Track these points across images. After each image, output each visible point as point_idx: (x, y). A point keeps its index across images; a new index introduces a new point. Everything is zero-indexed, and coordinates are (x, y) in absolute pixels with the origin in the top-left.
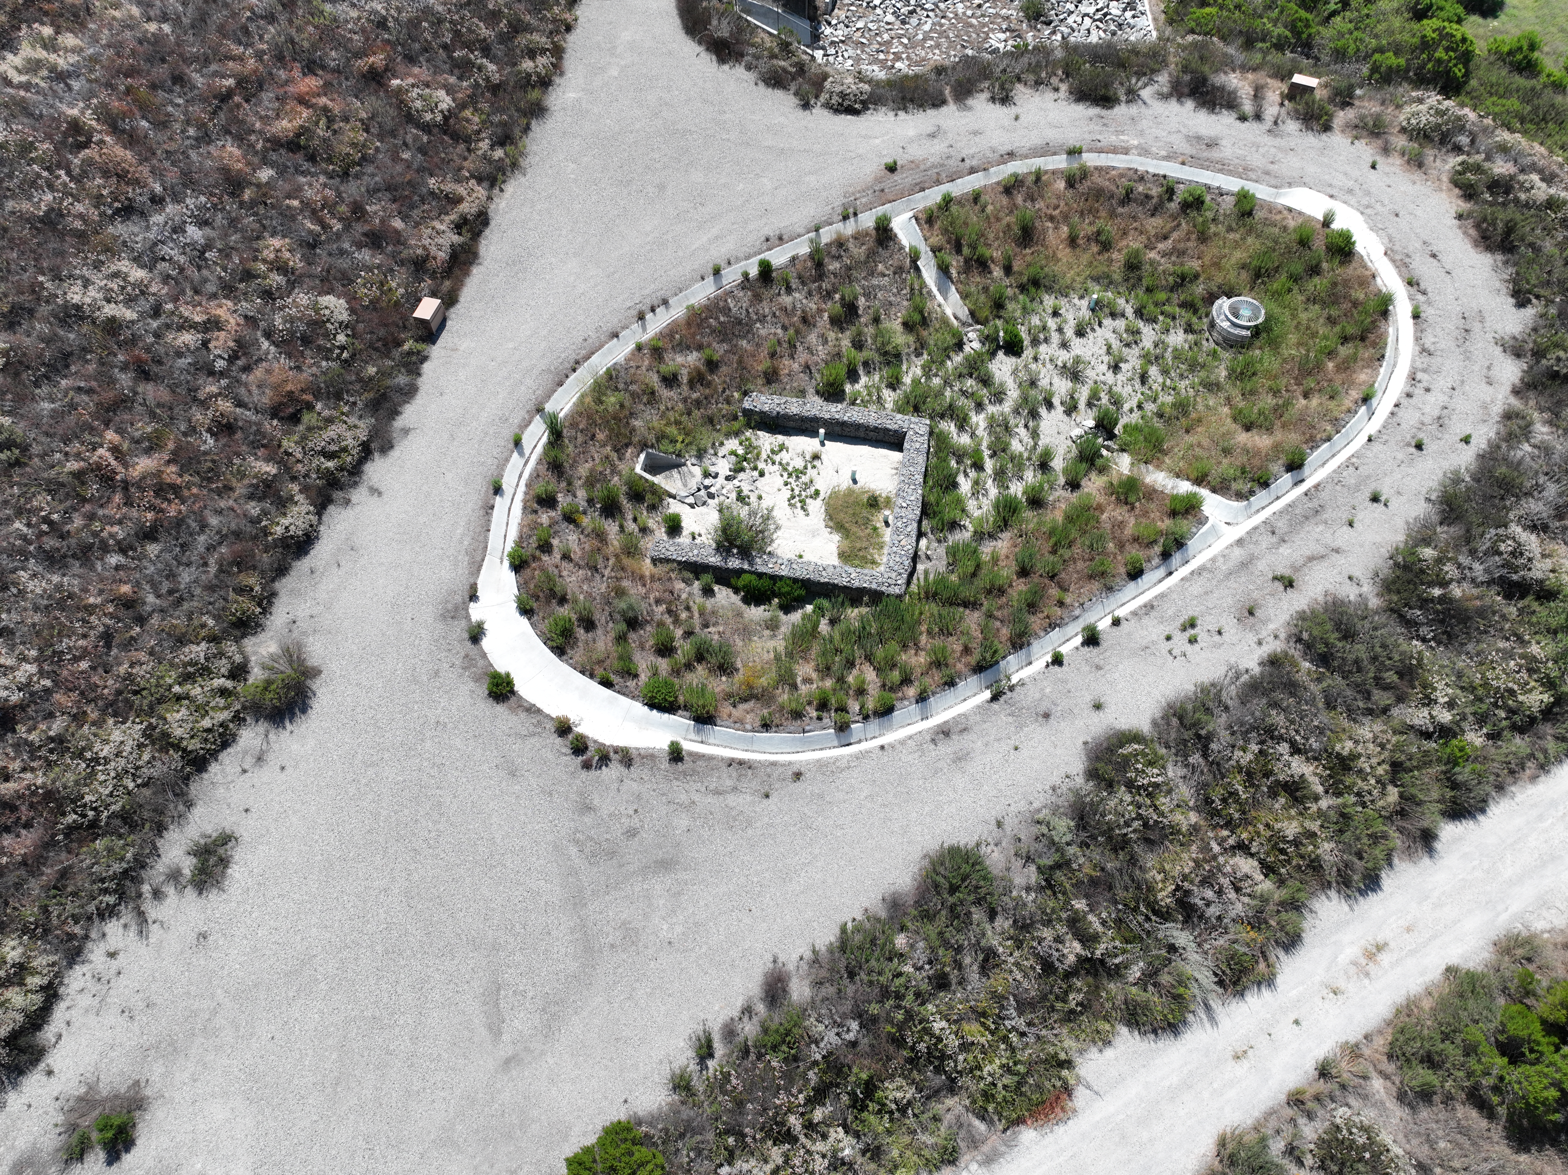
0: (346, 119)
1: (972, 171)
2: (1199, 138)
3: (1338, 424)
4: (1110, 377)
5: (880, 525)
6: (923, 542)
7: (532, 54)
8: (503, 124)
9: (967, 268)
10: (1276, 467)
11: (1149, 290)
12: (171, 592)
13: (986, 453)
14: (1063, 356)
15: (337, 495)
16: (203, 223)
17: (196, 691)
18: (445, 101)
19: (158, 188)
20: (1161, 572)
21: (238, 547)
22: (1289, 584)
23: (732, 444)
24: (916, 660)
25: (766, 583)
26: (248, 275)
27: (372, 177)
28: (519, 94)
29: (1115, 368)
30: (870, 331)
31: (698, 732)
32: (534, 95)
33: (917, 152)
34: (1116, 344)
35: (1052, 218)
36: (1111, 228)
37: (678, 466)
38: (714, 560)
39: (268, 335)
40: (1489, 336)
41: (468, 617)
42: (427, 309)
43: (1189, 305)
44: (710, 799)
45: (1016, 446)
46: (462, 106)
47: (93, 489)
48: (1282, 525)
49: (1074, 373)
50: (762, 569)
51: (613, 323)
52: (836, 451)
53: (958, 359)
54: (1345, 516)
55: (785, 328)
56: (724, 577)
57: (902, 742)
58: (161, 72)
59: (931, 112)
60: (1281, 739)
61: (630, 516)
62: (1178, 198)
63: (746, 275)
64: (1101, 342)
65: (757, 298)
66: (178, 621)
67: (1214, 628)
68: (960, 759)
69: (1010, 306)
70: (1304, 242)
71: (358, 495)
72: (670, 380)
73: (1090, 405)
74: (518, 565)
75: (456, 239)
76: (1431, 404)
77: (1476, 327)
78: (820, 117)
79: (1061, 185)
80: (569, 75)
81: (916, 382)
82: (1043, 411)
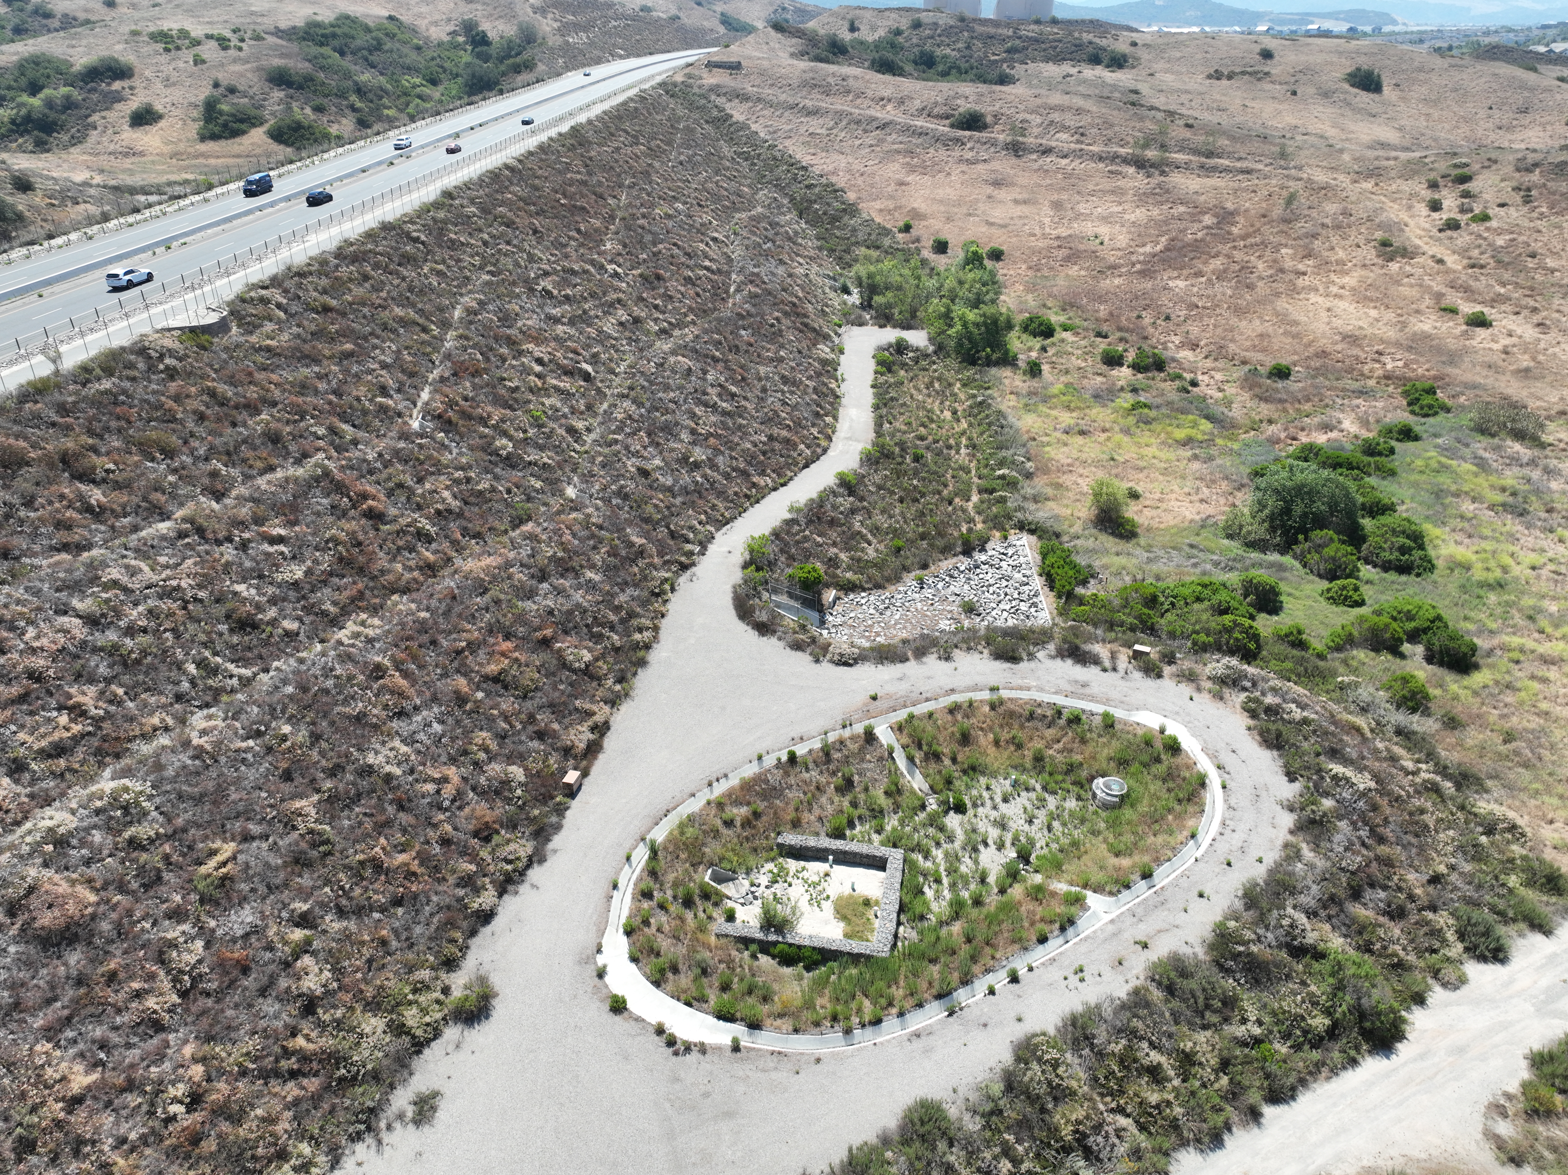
0: (527, 666)
1: (927, 700)
2: (1076, 682)
3: (1175, 850)
4: (1026, 827)
5: (872, 917)
6: (901, 929)
7: (640, 630)
8: (622, 670)
9: (927, 758)
10: (1136, 877)
11: (1051, 774)
12: (407, 939)
13: (944, 874)
14: (994, 814)
15: (511, 888)
16: (441, 722)
17: (422, 999)
18: (587, 656)
19: (418, 702)
20: (1061, 940)
21: (450, 914)
22: (1145, 946)
23: (770, 866)
24: (898, 993)
25: (793, 950)
26: (465, 753)
27: (540, 699)
28: (631, 653)
29: (1030, 822)
30: (862, 797)
31: (751, 1035)
32: (641, 654)
33: (890, 689)
34: (1029, 807)
35: (982, 729)
36: (1021, 735)
37: (733, 879)
38: (759, 935)
39: (474, 789)
40: (1272, 799)
41: (595, 963)
42: (571, 777)
43: (1078, 783)
44: (759, 1074)
45: (963, 869)
46: (597, 659)
47: (368, 873)
48: (1140, 911)
49: (1002, 825)
50: (790, 941)
51: (692, 788)
52: (840, 871)
53: (922, 816)
54: (1182, 906)
55: (805, 793)
56: (765, 948)
57: (888, 1041)
58: (425, 638)
59: (899, 666)
60: (1141, 1038)
61: (701, 909)
62: (1065, 716)
63: (779, 760)
64: (1020, 806)
65: (787, 774)
66: (411, 956)
67: (1096, 973)
68: (927, 1051)
69: (957, 783)
70: (1148, 743)
71: (524, 889)
72: (729, 823)
73: (1013, 844)
74: (629, 932)
75: (591, 736)
76: (1236, 840)
77: (1264, 794)
78: (827, 668)
79: (987, 709)
80: (662, 642)
81: (894, 829)
82: (981, 847)
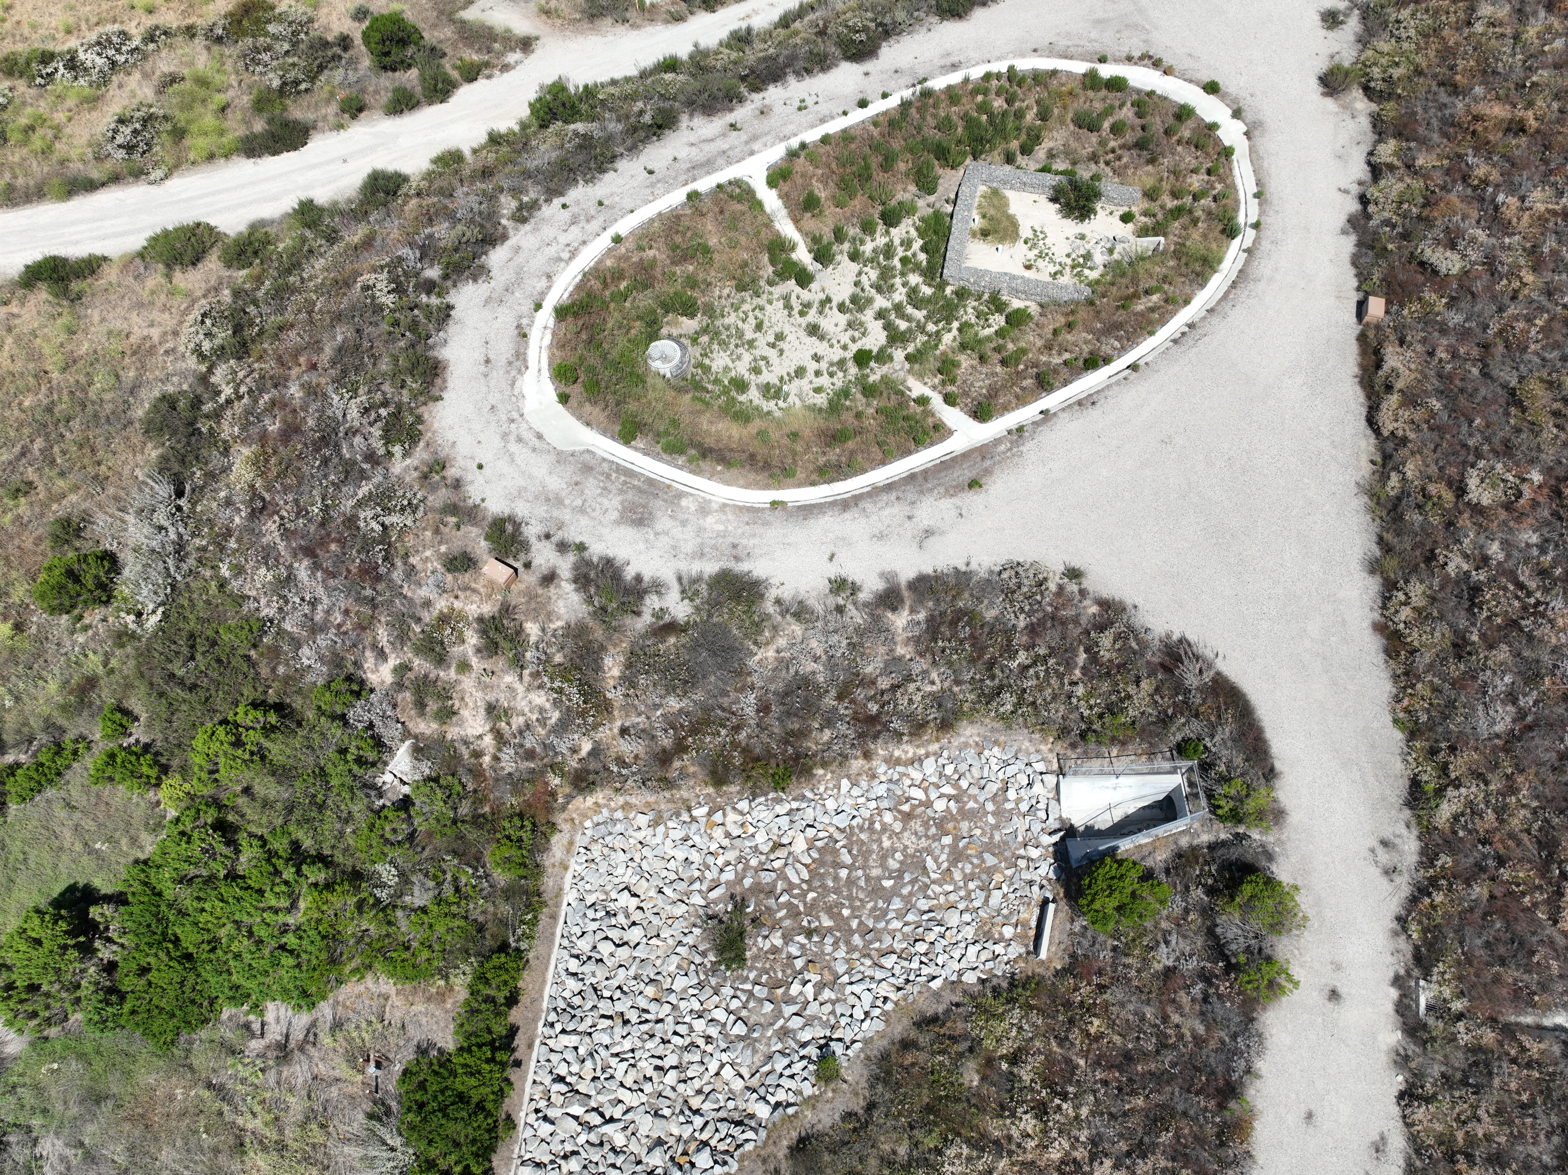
5: (980, 220)
22: (732, 125)
23: (1093, 275)
29: (780, 337)
33: (946, 509)
34: (774, 360)
53: (911, 349)
59: (928, 570)
62: (685, 457)
64: (785, 361)
71: (1355, 189)
74: (1225, 151)
82: (848, 301)
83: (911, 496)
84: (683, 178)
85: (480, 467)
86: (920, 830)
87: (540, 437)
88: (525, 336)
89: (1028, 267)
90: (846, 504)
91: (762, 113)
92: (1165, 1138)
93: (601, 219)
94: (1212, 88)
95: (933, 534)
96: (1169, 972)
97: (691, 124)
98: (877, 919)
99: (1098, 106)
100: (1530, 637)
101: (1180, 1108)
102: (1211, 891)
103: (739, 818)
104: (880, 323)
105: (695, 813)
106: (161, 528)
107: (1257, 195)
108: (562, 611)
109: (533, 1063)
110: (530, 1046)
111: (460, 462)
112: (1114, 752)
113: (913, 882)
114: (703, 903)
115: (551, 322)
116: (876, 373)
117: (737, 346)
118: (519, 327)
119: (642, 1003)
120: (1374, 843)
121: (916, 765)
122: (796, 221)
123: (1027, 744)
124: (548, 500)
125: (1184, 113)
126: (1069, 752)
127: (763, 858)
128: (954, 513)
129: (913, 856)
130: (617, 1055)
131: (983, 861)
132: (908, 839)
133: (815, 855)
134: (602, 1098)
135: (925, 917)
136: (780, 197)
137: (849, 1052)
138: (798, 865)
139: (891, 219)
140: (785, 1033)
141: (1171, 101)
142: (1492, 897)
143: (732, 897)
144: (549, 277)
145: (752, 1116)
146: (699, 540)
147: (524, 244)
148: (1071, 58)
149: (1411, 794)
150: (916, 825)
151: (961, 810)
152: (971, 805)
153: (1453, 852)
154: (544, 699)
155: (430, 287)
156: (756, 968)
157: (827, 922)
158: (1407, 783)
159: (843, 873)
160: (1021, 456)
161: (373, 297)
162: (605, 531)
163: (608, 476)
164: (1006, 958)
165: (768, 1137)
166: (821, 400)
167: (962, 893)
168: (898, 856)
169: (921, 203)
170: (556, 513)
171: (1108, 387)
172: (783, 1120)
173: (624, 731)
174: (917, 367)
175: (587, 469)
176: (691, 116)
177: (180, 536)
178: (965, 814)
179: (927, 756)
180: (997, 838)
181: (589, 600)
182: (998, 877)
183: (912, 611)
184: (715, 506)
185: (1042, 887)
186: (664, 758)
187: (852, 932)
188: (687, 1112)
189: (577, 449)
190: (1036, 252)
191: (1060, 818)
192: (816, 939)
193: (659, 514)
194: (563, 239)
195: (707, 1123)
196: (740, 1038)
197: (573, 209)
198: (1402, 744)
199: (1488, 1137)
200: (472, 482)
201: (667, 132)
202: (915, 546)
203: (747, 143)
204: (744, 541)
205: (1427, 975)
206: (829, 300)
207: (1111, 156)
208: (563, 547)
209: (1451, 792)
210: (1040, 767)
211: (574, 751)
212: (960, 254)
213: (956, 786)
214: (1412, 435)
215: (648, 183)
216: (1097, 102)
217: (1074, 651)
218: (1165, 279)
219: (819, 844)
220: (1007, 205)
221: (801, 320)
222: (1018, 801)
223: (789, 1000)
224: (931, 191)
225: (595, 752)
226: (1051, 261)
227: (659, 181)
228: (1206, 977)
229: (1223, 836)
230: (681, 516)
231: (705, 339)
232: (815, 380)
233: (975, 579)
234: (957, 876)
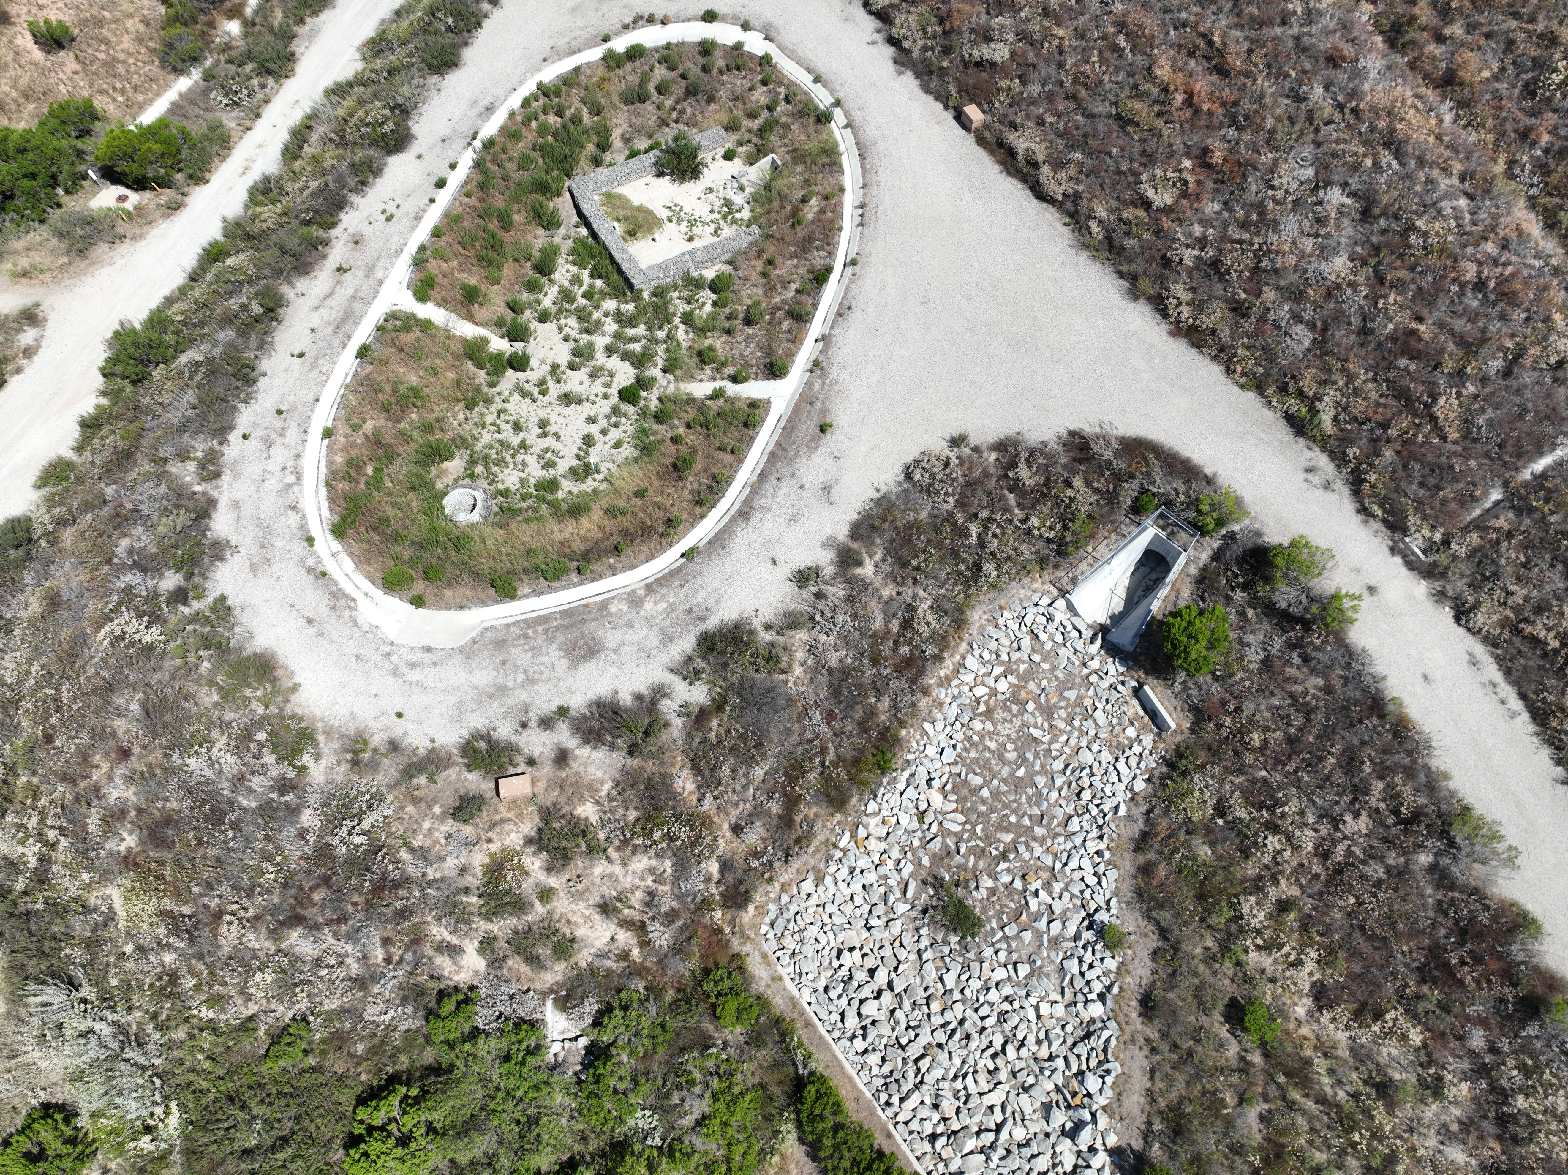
3: (345, 403)
4: (543, 414)
5: (617, 224)
22: (340, 270)
29: (543, 424)
41: (758, 31)
51: (873, 191)
62: (572, 573)
67: (375, 224)
71: (879, 37)
83: (787, 471)
84: (336, 342)
85: (400, 715)
86: (1005, 715)
87: (428, 650)
88: (324, 574)
89: (690, 239)
90: (744, 513)
91: (356, 243)
92: (1367, 768)
93: (294, 425)
94: (710, 17)
95: (830, 487)
96: (1266, 663)
97: (298, 291)
98: (1038, 804)
99: (634, 79)
100: (1276, 271)
101: (1356, 741)
102: (1245, 587)
103: (877, 820)
104: (615, 358)
105: (842, 845)
106: (83, 1035)
107: (817, 80)
108: (599, 774)
109: (904, 1146)
110: (889, 1136)
111: (375, 726)
112: (1090, 549)
113: (1036, 755)
114: (908, 906)
115: (336, 546)
116: (652, 400)
117: (513, 456)
118: (309, 570)
119: (937, 1020)
120: (1303, 475)
121: (962, 670)
122: (471, 318)
123: (1022, 592)
124: (491, 696)
125: (706, 48)
126: (1058, 574)
127: (919, 833)
128: (830, 460)
129: (1019, 738)
130: (955, 1077)
131: (1068, 699)
132: (1005, 729)
133: (953, 797)
134: (977, 1119)
135: (1068, 773)
136: (439, 305)
137: (1113, 911)
138: (949, 816)
139: (544, 268)
140: (1055, 942)
141: (689, 44)
142: (1398, 453)
143: (924, 882)
144: (294, 508)
145: (1092, 1021)
146: (656, 629)
147: (237, 495)
148: (579, 51)
149: (1292, 425)
150: (999, 714)
151: (1019, 677)
152: (1022, 667)
153: (1352, 442)
154: (646, 859)
155: (180, 596)
156: (992, 917)
157: (1008, 838)
158: (1284, 422)
159: (985, 793)
160: (836, 383)
161: (132, 643)
162: (569, 682)
163: (526, 636)
164: (1147, 752)
165: (1119, 1024)
166: (627, 451)
167: (1076, 734)
168: (1009, 747)
169: (557, 240)
170: (510, 701)
171: (847, 288)
172: (1116, 1002)
173: (737, 830)
174: (678, 372)
175: (500, 644)
176: (290, 283)
177: (115, 1023)
178: (1025, 678)
179: (964, 658)
180: (1061, 675)
181: (613, 747)
182: (1088, 702)
183: (871, 556)
184: (642, 592)
185: (1123, 683)
186: (786, 821)
187: (1031, 829)
188: (1047, 1064)
189: (474, 634)
190: (685, 224)
191: (1089, 626)
192: (1012, 856)
193: (601, 633)
194: (274, 465)
195: (1065, 1058)
196: (1029, 977)
197: (257, 434)
198: (1259, 399)
199: (1526, 599)
200: (406, 734)
201: (281, 311)
202: (827, 505)
203: (367, 276)
204: (693, 602)
205: (1405, 531)
206: (555, 367)
207: (674, 115)
208: (546, 723)
209: (1319, 405)
210: (1045, 601)
211: (708, 880)
212: (632, 259)
213: (1001, 663)
214: (1080, 188)
215: (307, 366)
216: (630, 75)
217: (1002, 498)
218: (807, 183)
219: (949, 787)
220: (627, 200)
221: (546, 399)
222: (1052, 638)
223: (1037, 917)
224: (558, 225)
225: (725, 866)
226: (703, 223)
227: (316, 358)
228: (1291, 646)
229: (1216, 545)
230: (621, 622)
231: (479, 469)
232: (607, 438)
233: (893, 496)
234: (1061, 725)
